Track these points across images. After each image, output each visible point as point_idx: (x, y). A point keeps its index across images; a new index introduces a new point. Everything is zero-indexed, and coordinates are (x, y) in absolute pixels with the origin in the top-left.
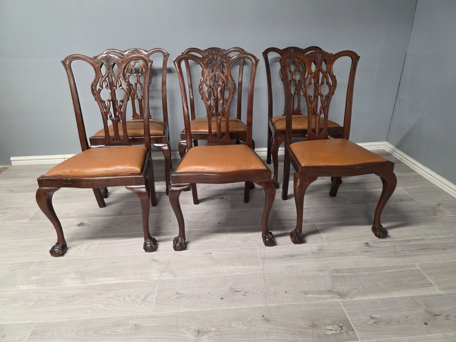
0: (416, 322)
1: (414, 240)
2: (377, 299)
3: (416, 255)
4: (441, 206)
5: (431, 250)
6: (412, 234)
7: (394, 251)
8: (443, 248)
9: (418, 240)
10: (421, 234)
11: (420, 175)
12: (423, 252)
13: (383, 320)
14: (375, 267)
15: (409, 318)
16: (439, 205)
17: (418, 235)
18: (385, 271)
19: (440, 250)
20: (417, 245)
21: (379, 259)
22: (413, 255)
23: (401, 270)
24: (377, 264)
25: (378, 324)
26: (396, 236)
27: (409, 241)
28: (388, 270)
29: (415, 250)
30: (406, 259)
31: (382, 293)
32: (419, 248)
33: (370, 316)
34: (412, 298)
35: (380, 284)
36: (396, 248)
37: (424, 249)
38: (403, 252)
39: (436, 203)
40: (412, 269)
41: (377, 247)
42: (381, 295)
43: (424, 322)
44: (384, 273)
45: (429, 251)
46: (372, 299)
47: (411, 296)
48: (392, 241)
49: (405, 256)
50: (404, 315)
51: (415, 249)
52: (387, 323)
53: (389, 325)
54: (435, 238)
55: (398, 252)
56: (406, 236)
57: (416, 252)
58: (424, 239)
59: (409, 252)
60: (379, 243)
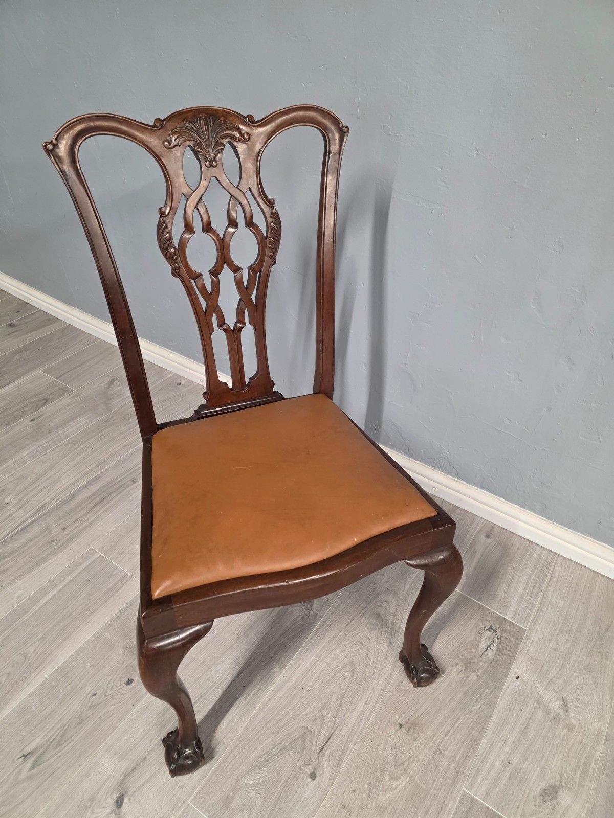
0: (113, 691)
1: (82, 489)
2: (30, 695)
3: (90, 524)
4: (116, 382)
5: (115, 494)
6: (76, 478)
7: (48, 542)
8: (132, 480)
9: (89, 483)
10: (91, 467)
11: (70, 325)
12: (101, 509)
13: (50, 741)
14: (15, 610)
15: (99, 692)
16: (112, 382)
17: (86, 474)
18: (36, 608)
19: (128, 486)
20: (89, 498)
21: (20, 582)
22: (85, 528)
23: (67, 580)
24: (19, 597)
25: (40, 765)
26: (48, 500)
27: (73, 496)
28: (41, 601)
29: (86, 514)
30: (73, 545)
31: (38, 671)
32: (92, 504)
33: (22, 754)
34: (97, 637)
35: (31, 649)
36: (50, 532)
37: (102, 500)
38: (66, 532)
39: (108, 380)
40: (87, 563)
41: (11, 554)
42: (37, 678)
43: (125, 680)
44: (36, 612)
45: (112, 499)
46: (18, 706)
47: (94, 635)
48: (39, 517)
49: (71, 540)
50: (89, 694)
51: (86, 510)
52: (59, 744)
53: (64, 745)
54: (116, 463)
55: (55, 538)
56: (67, 488)
57: (88, 516)
58: (98, 478)
59: (76, 524)
60: (15, 537)
